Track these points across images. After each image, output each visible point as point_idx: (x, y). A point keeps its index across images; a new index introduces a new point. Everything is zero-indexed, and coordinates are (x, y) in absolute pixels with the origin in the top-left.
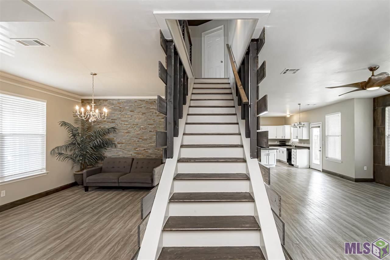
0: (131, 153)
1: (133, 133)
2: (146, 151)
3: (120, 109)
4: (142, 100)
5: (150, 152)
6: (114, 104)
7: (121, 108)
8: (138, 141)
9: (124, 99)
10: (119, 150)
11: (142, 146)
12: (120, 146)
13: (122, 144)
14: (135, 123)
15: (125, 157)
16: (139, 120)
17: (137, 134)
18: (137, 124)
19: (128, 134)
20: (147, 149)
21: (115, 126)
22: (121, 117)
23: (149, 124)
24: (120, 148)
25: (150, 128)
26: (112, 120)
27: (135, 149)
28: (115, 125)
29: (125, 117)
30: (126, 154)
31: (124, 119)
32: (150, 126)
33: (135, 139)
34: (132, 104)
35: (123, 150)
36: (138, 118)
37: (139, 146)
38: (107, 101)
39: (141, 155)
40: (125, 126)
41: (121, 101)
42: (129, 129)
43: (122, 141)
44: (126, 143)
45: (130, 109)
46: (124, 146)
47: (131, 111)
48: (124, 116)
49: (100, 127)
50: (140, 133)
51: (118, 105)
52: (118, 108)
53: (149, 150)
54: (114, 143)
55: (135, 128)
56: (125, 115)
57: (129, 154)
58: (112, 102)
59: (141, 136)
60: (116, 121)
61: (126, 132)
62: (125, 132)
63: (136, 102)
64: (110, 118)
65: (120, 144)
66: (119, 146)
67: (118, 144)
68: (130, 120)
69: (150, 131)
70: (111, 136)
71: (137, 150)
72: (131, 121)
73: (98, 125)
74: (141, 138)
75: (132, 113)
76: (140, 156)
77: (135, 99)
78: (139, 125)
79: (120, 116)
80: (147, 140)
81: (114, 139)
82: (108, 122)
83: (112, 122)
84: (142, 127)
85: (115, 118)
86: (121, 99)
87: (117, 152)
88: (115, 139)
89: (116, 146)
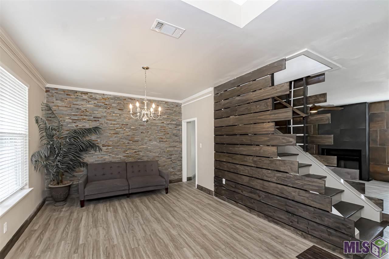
0: (119, 156)
1: (121, 134)
2: (138, 153)
3: (106, 106)
4: (132, 98)
5: (142, 154)
6: (97, 99)
7: (106, 104)
8: (128, 143)
9: (110, 95)
10: (105, 153)
11: (132, 148)
12: (106, 149)
13: (109, 146)
14: (124, 123)
15: (112, 161)
16: (129, 120)
17: (127, 135)
18: (127, 125)
19: (116, 135)
20: (138, 152)
21: (99, 126)
22: (107, 115)
23: (140, 125)
24: (106, 152)
25: (142, 129)
26: (94, 117)
27: (124, 152)
28: (98, 124)
29: (113, 116)
30: (113, 158)
31: (110, 118)
32: (141, 127)
33: (124, 141)
34: (121, 102)
35: (110, 153)
36: (128, 118)
37: (129, 149)
38: (87, 94)
39: (131, 158)
40: (112, 125)
41: (106, 96)
42: (117, 130)
43: (108, 143)
44: (114, 146)
45: (118, 107)
46: (111, 149)
47: (119, 110)
48: (110, 114)
49: (77, 126)
50: (130, 134)
51: (103, 101)
52: (103, 104)
53: (140, 152)
54: (98, 146)
55: (125, 129)
56: (112, 113)
57: (118, 158)
58: (93, 96)
59: (131, 138)
60: (100, 119)
61: (114, 132)
62: (112, 132)
63: (125, 99)
64: (91, 116)
65: (105, 146)
66: (104, 148)
67: (103, 146)
68: (118, 119)
69: (141, 133)
70: (93, 137)
71: (126, 152)
72: (120, 120)
73: (75, 123)
74: (131, 139)
75: (120, 112)
76: (130, 160)
77: (124, 96)
78: (129, 125)
79: (105, 114)
80: (138, 142)
81: (97, 140)
82: (89, 120)
83: (95, 121)
84: (133, 127)
85: (98, 115)
86: (106, 95)
87: (102, 156)
88: (99, 140)
89: (100, 150)
